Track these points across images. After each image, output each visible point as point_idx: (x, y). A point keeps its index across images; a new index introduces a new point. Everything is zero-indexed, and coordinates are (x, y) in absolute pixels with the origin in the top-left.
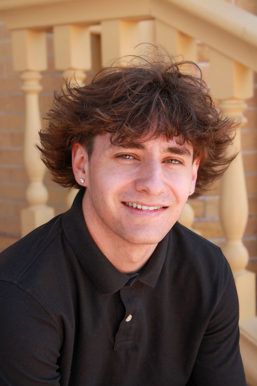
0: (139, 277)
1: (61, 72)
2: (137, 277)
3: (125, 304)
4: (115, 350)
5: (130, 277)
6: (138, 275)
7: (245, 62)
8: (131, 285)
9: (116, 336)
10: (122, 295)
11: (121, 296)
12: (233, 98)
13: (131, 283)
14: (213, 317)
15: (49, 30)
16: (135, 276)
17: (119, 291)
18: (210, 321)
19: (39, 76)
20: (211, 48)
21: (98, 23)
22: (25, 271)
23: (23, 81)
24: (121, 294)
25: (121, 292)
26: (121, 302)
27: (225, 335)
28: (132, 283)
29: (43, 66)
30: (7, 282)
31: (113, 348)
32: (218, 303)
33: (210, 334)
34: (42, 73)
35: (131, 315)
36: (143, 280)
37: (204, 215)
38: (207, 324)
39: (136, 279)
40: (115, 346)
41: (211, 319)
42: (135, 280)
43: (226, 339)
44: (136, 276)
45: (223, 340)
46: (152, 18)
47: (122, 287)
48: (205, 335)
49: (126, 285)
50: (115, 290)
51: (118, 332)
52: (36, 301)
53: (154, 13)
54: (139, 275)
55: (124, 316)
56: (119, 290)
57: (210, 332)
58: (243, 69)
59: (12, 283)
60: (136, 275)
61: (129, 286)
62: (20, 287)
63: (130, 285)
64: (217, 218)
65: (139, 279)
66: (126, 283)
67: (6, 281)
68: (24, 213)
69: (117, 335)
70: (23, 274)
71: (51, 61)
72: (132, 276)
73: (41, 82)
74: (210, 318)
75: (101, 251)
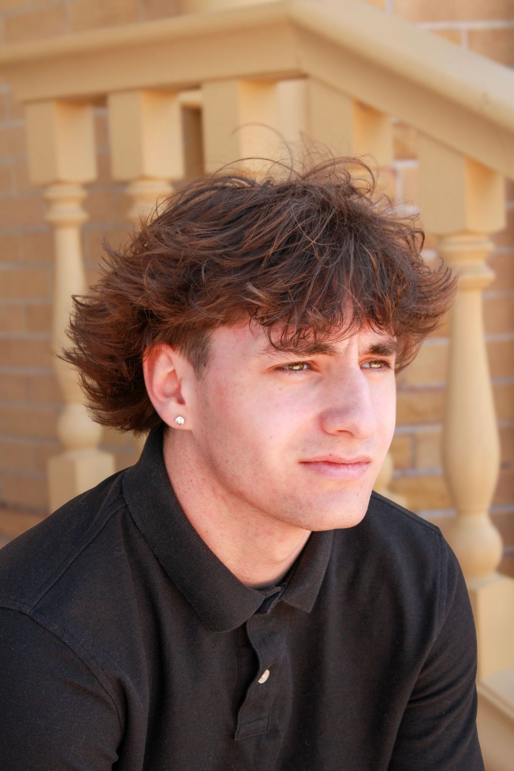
0: (283, 593)
1: (125, 184)
2: (280, 595)
3: (257, 650)
4: (236, 740)
5: (265, 595)
6: (281, 591)
7: (488, 160)
8: (269, 611)
9: (239, 713)
10: (250, 631)
11: (249, 633)
12: (465, 232)
13: (268, 608)
14: (426, 666)
15: (100, 101)
16: (275, 592)
17: (245, 624)
18: (421, 673)
19: (81, 194)
20: (421, 134)
21: (195, 86)
22: (47, 589)
23: (49, 203)
24: (248, 630)
25: (248, 626)
26: (248, 644)
27: (449, 702)
28: (271, 607)
29: (89, 173)
30: (12, 610)
31: (233, 737)
32: (435, 639)
33: (418, 700)
34: (87, 186)
35: (268, 669)
36: (291, 599)
37: (413, 464)
38: (415, 681)
39: (277, 598)
40: (236, 733)
41: (422, 670)
42: (276, 601)
43: (451, 709)
44: (278, 593)
45: (444, 713)
46: (302, 76)
47: (250, 617)
48: (410, 702)
49: (258, 612)
50: (236, 623)
51: (244, 704)
52: (69, 649)
53: (307, 66)
54: (283, 591)
55: (255, 672)
56: (244, 621)
57: (419, 696)
58: (484, 173)
59: (21, 613)
60: (277, 591)
61: (265, 615)
62: (38, 620)
63: (266, 612)
64: (439, 470)
65: (283, 599)
66: (259, 607)
67: (9, 609)
68: (54, 465)
69: (241, 710)
70: (43, 594)
71: (104, 162)
72: (270, 594)
73: (86, 205)
74: (420, 668)
75: (207, 546)
